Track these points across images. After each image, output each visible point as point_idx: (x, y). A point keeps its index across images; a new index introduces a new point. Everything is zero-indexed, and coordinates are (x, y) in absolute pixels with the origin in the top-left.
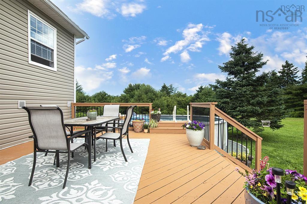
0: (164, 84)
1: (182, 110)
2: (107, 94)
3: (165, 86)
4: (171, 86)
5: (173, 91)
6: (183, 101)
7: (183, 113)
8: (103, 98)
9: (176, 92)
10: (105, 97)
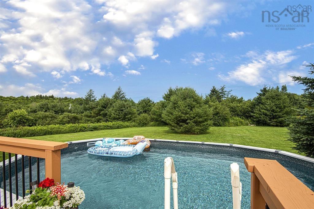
0: (214, 87)
1: (237, 118)
2: (151, 101)
3: (215, 89)
4: (222, 89)
5: (225, 95)
6: (238, 107)
7: (239, 123)
8: (147, 105)
9: (229, 96)
10: (149, 104)
